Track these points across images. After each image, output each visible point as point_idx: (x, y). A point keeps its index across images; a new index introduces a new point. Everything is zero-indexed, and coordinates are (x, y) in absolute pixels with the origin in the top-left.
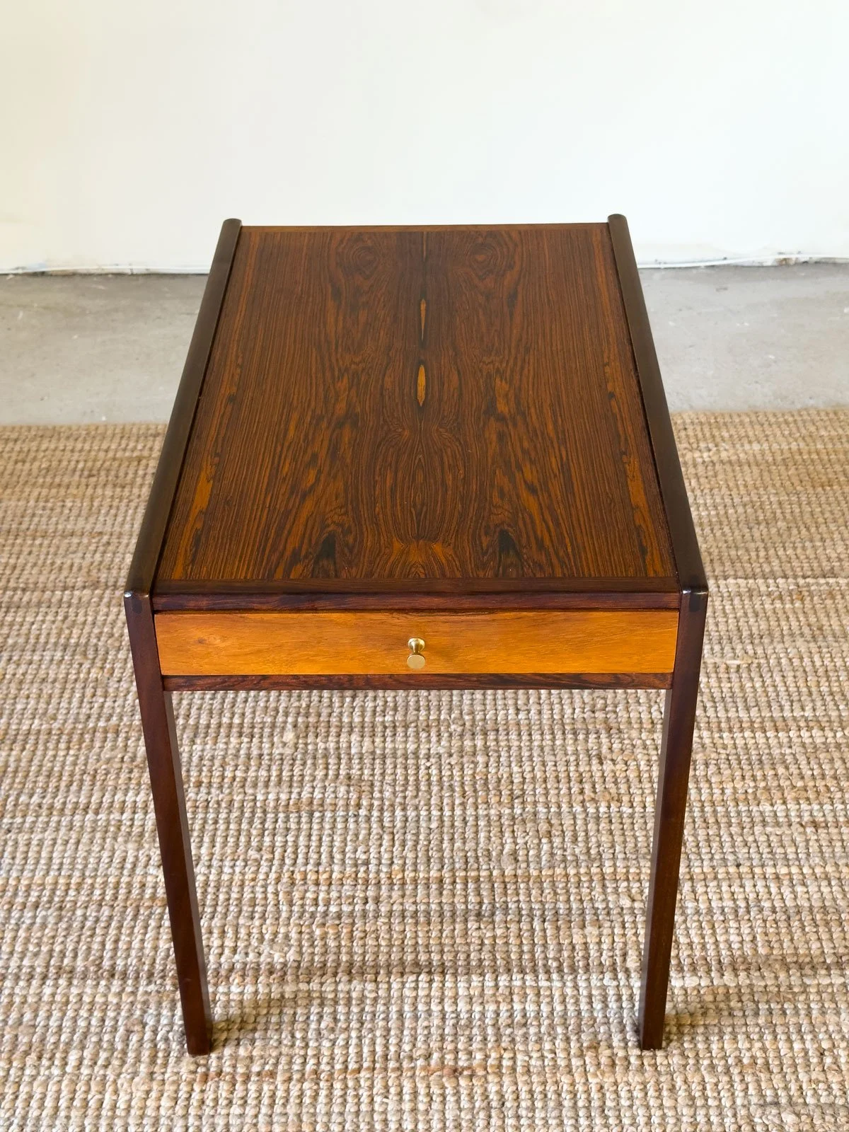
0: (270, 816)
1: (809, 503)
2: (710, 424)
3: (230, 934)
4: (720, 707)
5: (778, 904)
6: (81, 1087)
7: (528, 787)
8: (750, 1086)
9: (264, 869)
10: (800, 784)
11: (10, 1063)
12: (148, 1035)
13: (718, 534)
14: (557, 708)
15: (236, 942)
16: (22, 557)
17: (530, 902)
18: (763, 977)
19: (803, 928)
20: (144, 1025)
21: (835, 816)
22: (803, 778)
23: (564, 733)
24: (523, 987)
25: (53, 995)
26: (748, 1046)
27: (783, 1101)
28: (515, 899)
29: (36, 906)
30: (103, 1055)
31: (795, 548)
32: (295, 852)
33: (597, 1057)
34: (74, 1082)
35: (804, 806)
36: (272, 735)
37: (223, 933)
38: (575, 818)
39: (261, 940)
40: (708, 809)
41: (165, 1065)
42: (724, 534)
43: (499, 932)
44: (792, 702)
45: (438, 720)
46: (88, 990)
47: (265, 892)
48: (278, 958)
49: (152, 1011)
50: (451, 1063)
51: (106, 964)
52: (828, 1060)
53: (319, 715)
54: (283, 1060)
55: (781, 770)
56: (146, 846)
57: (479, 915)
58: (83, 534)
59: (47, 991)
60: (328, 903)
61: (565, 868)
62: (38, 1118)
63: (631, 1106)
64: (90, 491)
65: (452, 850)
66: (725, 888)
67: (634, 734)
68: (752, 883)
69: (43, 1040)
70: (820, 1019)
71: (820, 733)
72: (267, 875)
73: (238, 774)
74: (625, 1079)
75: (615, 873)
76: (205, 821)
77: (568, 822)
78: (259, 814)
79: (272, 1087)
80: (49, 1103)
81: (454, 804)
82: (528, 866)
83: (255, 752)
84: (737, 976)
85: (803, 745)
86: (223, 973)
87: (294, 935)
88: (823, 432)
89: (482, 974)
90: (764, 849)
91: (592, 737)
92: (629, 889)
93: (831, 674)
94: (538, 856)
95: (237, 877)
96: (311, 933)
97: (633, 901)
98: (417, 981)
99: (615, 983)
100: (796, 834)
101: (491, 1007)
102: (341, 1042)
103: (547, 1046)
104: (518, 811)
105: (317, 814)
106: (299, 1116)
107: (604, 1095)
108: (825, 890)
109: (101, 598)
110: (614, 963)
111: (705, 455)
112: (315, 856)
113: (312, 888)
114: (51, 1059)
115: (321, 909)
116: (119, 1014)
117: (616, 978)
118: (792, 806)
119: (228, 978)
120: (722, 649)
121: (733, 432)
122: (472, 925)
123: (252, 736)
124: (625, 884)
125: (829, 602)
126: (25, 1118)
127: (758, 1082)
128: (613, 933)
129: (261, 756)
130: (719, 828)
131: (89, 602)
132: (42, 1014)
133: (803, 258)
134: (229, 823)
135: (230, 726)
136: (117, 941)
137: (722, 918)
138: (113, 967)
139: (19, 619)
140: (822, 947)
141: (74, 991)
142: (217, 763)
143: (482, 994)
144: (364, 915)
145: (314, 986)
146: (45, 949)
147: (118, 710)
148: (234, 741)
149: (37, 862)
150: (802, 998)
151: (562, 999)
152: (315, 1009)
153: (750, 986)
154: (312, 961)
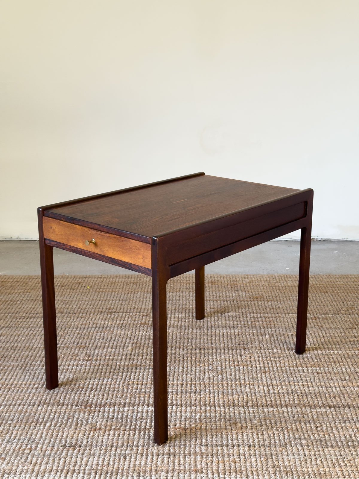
0: (122, 368)
1: (319, 297)
2: (284, 277)
3: (106, 395)
4: (285, 345)
5: (303, 391)
6: (50, 431)
7: (215, 363)
8: (291, 435)
9: (119, 380)
10: (312, 363)
11: (26, 425)
12: (75, 419)
13: (286, 303)
14: (226, 343)
15: (108, 397)
16: (36, 306)
17: (214, 390)
18: (297, 409)
19: (312, 397)
20: (74, 417)
21: (325, 371)
22: (313, 361)
23: (228, 349)
24: (210, 409)
25: (42, 409)
26: (290, 425)
27: (302, 437)
28: (208, 389)
29: (37, 388)
30: (59, 424)
31: (313, 307)
32: (130, 377)
33: (236, 426)
34: (48, 430)
35: (314, 368)
36: (123, 348)
37: (103, 395)
38: (231, 370)
39: (117, 397)
40: (279, 368)
41: (81, 427)
42: (288, 303)
43: (202, 396)
44: (311, 344)
45: (183, 346)
46: (54, 408)
47: (119, 386)
48: (123, 402)
49: (77, 414)
50: (184, 427)
51: (61, 402)
52: (319, 429)
53: (141, 344)
54: (123, 426)
56: (77, 374)
57: (195, 393)
58: (58, 301)
60: (141, 389)
61: (227, 382)
62: (35, 438)
63: (247, 438)
64: (62, 290)
65: (187, 377)
66: (284, 387)
67: (254, 350)
68: (294, 386)
69: (38, 420)
70: (317, 419)
71: (320, 351)
72: (120, 382)
73: (111, 357)
74: (246, 431)
75: (245, 383)
76: (98, 369)
77: (229, 371)
78: (118, 367)
79: (119, 432)
80: (39, 435)
81: (188, 366)
82: (214, 381)
83: (117, 352)
84: (287, 408)
85: (315, 354)
86: (103, 405)
88: (325, 280)
89: (196, 406)
90: (299, 379)
91: (238, 350)
93: (325, 337)
94: (218, 379)
95: (109, 382)
96: (135, 396)
97: (251, 390)
98: (172, 408)
99: (243, 409)
100: (310, 375)
101: (199, 414)
103: (218, 423)
104: (211, 368)
105: (138, 368)
106: (128, 439)
107: (238, 436)
108: (320, 388)
109: (64, 316)
110: (243, 405)
111: (282, 284)
112: (137, 378)
113: (136, 385)
114: (40, 424)
115: (139, 390)
116: (65, 415)
117: (244, 408)
118: (310, 369)
119: (104, 405)
120: (286, 330)
121: (292, 279)
122: (193, 394)
123: (116, 349)
124: (249, 386)
125: (325, 320)
126: (30, 438)
127: (294, 433)
128: (243, 398)
129: (119, 353)
130: (283, 373)
131: (60, 317)
132: (38, 414)
133: (319, 239)
134: (107, 369)
135: (109, 346)
136: (65, 397)
137: (282, 394)
139: (35, 321)
140: (318, 402)
141: (49, 408)
142: (103, 355)
143: (195, 411)
145: (135, 408)
146: (39, 398)
147: (68, 342)
148: (109, 349)
149: (38, 378)
150: (310, 414)
151: (224, 413)
152: (135, 414)
153: (292, 411)
154: (135, 403)
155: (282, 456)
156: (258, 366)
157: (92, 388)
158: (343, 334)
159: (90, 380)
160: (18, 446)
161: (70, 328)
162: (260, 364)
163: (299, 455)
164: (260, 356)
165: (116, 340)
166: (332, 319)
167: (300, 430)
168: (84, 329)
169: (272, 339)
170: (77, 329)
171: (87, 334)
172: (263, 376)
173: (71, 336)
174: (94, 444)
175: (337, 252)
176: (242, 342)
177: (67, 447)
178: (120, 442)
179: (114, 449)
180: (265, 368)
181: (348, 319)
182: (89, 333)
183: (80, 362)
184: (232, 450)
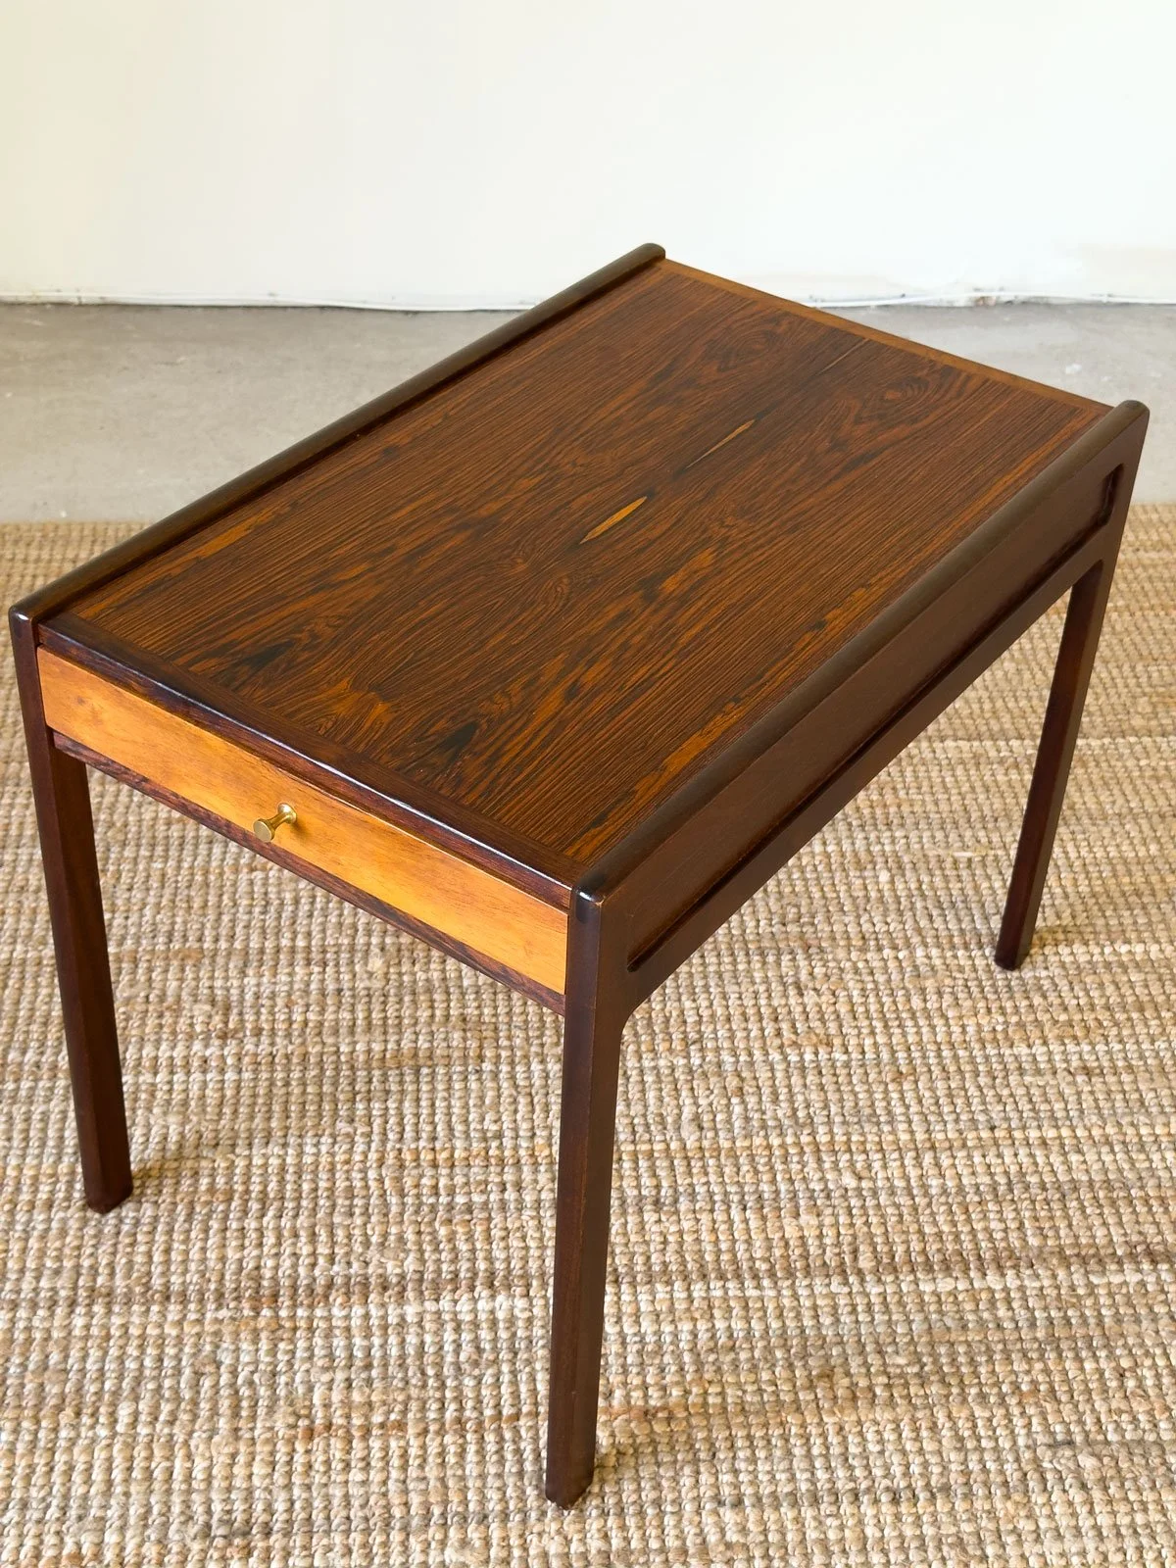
0: (361, 1074)
3: (323, 1236)
4: (951, 918)
5: (1048, 1178)
6: (140, 1453)
7: (707, 1029)
8: (1035, 1421)
9: (360, 1148)
10: (1063, 1017)
11: (38, 1422)
12: (225, 1379)
15: (332, 1247)
17: (723, 1183)
18: (1037, 1276)
19: (1083, 1209)
20: (218, 1365)
21: (1111, 1060)
22: (1066, 1009)
23: (747, 954)
24: (725, 1298)
25: (87, 1327)
26: (1026, 1367)
27: (1079, 1439)
28: (704, 1180)
29: (49, 1205)
30: (166, 1408)
31: (1029, 699)
32: (401, 1124)
33: (831, 1388)
34: (130, 1446)
35: (1071, 1047)
36: (351, 963)
37: (313, 1237)
38: (772, 1070)
39: (367, 1244)
40: (946, 1053)
41: (253, 1418)
43: (686, 1225)
46: (136, 1319)
47: (365, 1179)
48: (392, 1268)
49: (227, 1344)
50: (640, 1403)
51: (157, 1282)
52: (1131, 1384)
54: (414, 1406)
55: (1037, 1000)
56: (195, 1119)
57: (657, 1203)
59: (79, 1322)
60: (452, 1192)
62: (85, 1497)
63: (882, 1452)
66: (977, 1159)
67: (841, 954)
68: (1012, 1151)
69: (79, 1389)
70: (1116, 1328)
71: (1083, 949)
72: (365, 1154)
73: (311, 1016)
74: (871, 1416)
75: (832, 1142)
76: (272, 1083)
77: (763, 1074)
78: (345, 1072)
79: (402, 1443)
80: (97, 1475)
82: (717, 1134)
83: (331, 987)
84: (1003, 1275)
85: (1063, 965)
86: (319, 1290)
87: (410, 1236)
89: (669, 1283)
90: (1024, 1105)
91: (786, 958)
92: (852, 1163)
93: (1091, 869)
94: (729, 1121)
95: (324, 1160)
96: (434, 1233)
97: (860, 1179)
99: (846, 1290)
100: (1063, 1085)
101: (685, 1327)
102: (488, 1379)
103: (765, 1376)
104: (696, 1061)
105: (425, 1071)
106: (442, 1480)
107: (845, 1438)
108: (1108, 1158)
110: (843, 1263)
112: (429, 1128)
113: (429, 1172)
114: (94, 1414)
115: (444, 1199)
116: (181, 1350)
117: (846, 1283)
118: (1055, 1047)
119: (326, 1297)
120: (947, 837)
122: (650, 1217)
123: (325, 964)
124: (847, 1156)
126: (66, 1497)
127: (1043, 1415)
128: (837, 1222)
129: (339, 991)
130: (963, 1079)
132: (75, 1354)
133: (1006, 296)
134: (305, 1085)
135: (293, 950)
136: (168, 1251)
137: (977, 1199)
138: (167, 1285)
140: (1110, 1233)
141: (116, 1320)
142: (280, 1002)
143: (672, 1310)
144: (503, 1206)
145: (445, 1304)
146: (68, 1264)
147: (133, 930)
148: (300, 971)
149: (43, 1144)
150: (1089, 1302)
151: (778, 1312)
152: (449, 1336)
153: (1022, 1289)
154: (439, 1272)
155: (1020, 1542)
156: (868, 1042)
157: (264, 1192)
158: (1153, 848)
159: (250, 1146)
160: (29, 1542)
161: (124, 844)
162: (873, 1033)
163: (1078, 1532)
164: (870, 986)
165: (317, 919)
166: (1104, 765)
167: (1061, 1391)
168: (181, 846)
169: (900, 886)
170: (153, 846)
171: (199, 878)
172: (895, 1095)
173: (137, 895)
174: (318, 1517)
175: (1077, 367)
176: (792, 912)
177: (219, 1542)
178: (415, 1500)
179: (396, 1537)
180: (893, 1052)
181: (1163, 763)
182: (206, 873)
183: (197, 1046)
184: (836, 1523)
